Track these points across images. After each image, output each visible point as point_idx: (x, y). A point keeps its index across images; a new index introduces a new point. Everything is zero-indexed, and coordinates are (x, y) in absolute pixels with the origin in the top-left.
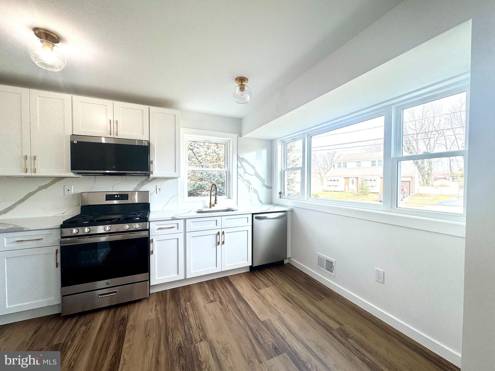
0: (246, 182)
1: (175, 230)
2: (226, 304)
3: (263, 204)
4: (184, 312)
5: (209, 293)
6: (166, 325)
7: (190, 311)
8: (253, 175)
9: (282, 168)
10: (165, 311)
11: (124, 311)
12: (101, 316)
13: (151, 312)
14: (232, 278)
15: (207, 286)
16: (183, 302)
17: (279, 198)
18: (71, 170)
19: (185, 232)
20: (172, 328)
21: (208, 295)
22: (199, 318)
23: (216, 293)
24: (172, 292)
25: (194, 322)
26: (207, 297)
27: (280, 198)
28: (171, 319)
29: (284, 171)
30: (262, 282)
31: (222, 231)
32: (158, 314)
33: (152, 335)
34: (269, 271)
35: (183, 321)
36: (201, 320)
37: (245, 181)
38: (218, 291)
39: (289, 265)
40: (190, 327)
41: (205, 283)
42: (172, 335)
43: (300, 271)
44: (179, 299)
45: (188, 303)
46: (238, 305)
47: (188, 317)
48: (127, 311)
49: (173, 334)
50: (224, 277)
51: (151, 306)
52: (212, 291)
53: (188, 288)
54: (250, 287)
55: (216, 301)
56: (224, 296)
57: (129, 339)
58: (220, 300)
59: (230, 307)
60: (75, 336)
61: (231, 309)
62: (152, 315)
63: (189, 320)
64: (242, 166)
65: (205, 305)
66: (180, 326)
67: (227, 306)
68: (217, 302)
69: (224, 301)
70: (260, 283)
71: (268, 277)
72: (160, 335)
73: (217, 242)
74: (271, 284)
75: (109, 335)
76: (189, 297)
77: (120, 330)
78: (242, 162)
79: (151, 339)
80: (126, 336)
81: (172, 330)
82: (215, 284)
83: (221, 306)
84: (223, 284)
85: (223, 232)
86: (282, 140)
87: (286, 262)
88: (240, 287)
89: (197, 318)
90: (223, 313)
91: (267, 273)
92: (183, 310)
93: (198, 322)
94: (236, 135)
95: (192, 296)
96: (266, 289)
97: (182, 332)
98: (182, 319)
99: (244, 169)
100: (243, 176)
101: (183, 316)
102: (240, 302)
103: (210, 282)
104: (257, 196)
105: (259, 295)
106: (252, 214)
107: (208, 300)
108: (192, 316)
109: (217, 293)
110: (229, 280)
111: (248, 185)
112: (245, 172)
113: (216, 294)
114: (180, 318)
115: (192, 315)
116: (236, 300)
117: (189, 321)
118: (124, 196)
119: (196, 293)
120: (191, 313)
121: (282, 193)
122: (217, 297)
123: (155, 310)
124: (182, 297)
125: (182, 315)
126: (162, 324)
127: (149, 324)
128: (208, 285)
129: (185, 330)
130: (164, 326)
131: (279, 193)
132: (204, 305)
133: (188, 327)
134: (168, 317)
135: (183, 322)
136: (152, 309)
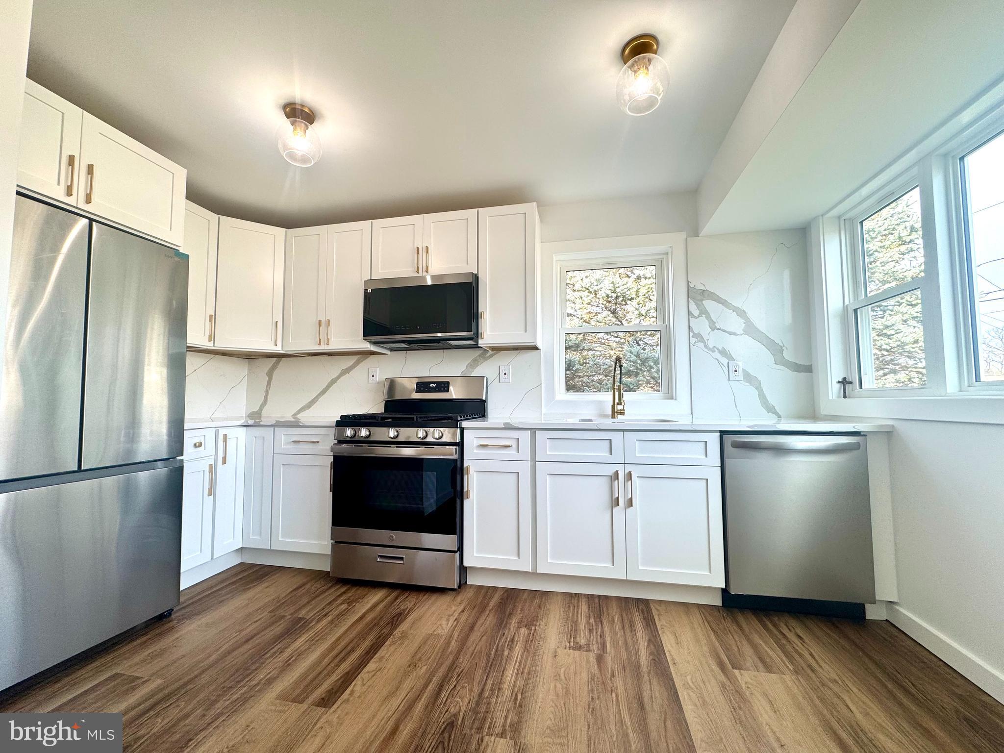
0: (717, 355)
1: (512, 452)
2: (612, 670)
3: (779, 416)
4: (504, 646)
5: (583, 624)
6: (457, 657)
7: (518, 649)
8: (740, 331)
9: (847, 303)
10: (472, 628)
11: (408, 601)
12: (376, 596)
13: (448, 620)
14: (659, 608)
15: (584, 607)
16: (515, 623)
17: (839, 397)
18: (364, 336)
19: (534, 460)
20: (461, 672)
21: (576, 630)
22: (528, 674)
23: (600, 630)
24: (506, 594)
25: (513, 678)
26: (573, 631)
27: (845, 397)
28: (471, 649)
29: (855, 311)
30: (754, 647)
31: (626, 472)
32: (456, 629)
33: (420, 666)
34: (793, 623)
35: (491, 665)
36: (531, 681)
37: (714, 352)
38: (606, 629)
39: (892, 629)
40: (498, 687)
41: (584, 600)
42: (453, 686)
43: (940, 663)
44: (511, 614)
45: (523, 631)
46: (646, 687)
47: (506, 661)
48: (413, 604)
49: (455, 686)
50: (638, 600)
51: (454, 608)
52: (589, 623)
53: (542, 599)
54: (706, 649)
55: (589, 651)
56: (615, 644)
57: (383, 657)
58: (599, 652)
59: (619, 682)
60: (325, 615)
61: (620, 689)
62: (445, 627)
63: (504, 668)
64: (704, 312)
65: (558, 650)
66: (479, 673)
67: (613, 676)
68: (590, 654)
69: (609, 659)
70: (748, 650)
71: (784, 642)
72: (433, 673)
73: (613, 497)
74: (787, 667)
75: (362, 636)
76: (534, 617)
77: (382, 632)
78: (702, 300)
79: (415, 674)
80: (383, 648)
81: (459, 675)
82: (607, 609)
83: (595, 670)
84: (627, 615)
85: (630, 474)
86: (839, 217)
87: (873, 613)
88: (673, 642)
89: (522, 673)
90: (593, 690)
91: (785, 627)
92: (506, 642)
93: (520, 683)
94: (683, 235)
95: (539, 618)
96: (764, 676)
97: (476, 689)
98: (491, 659)
99: (708, 317)
100: (706, 338)
101: (499, 653)
102: (655, 682)
103: (596, 600)
104: (756, 392)
105: (728, 683)
106: (721, 432)
107: (572, 640)
108: (515, 664)
109: (603, 632)
110: (649, 611)
111: (725, 361)
112: (713, 327)
113: (599, 634)
114: (488, 656)
115: (516, 661)
116: (645, 669)
117: (503, 671)
118: (443, 385)
119: (551, 616)
120: (518, 656)
121: (851, 383)
122: (597, 642)
123: (456, 620)
124: (519, 612)
125: (497, 651)
126: (451, 653)
127: (430, 642)
128: (589, 605)
129: (483, 690)
130: (451, 658)
131: (839, 382)
132: (556, 649)
133: (493, 685)
134: (469, 643)
135: (490, 668)
136: (452, 615)
